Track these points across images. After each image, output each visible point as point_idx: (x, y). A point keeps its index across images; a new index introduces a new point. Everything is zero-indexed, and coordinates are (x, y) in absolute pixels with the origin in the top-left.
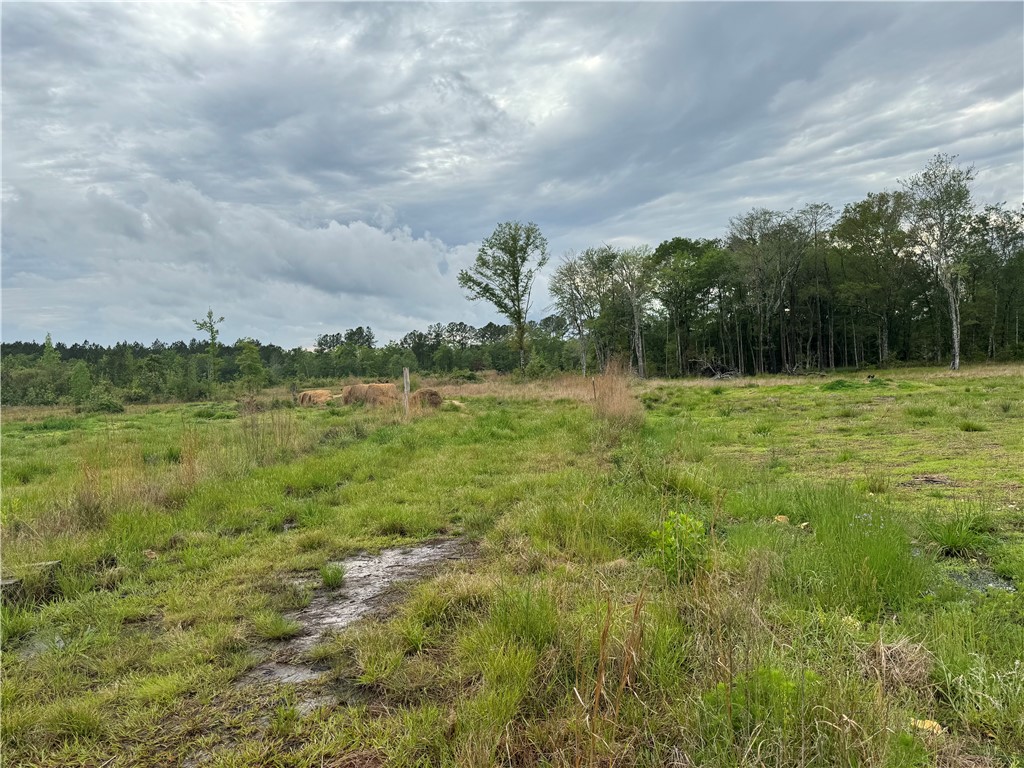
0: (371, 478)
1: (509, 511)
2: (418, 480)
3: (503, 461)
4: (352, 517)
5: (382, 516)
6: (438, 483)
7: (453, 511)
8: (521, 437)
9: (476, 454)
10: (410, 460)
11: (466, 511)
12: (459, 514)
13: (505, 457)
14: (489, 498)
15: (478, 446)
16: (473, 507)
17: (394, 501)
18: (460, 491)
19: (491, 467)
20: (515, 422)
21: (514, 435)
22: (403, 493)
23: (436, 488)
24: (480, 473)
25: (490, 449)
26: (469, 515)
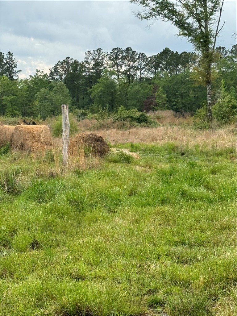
0: (35, 245)
1: (225, 295)
2: (98, 251)
3: (202, 230)
4: (21, 294)
5: (61, 295)
6: (124, 255)
7: (150, 292)
8: (222, 199)
9: (167, 220)
10: (79, 225)
11: (167, 293)
12: (160, 295)
13: (205, 224)
14: (197, 277)
15: (167, 208)
16: (176, 289)
17: (72, 277)
18: (155, 267)
19: (190, 236)
20: (210, 178)
21: (211, 196)
22: (81, 267)
23: (122, 261)
24: (176, 244)
25: (183, 213)
26: (175, 299)
